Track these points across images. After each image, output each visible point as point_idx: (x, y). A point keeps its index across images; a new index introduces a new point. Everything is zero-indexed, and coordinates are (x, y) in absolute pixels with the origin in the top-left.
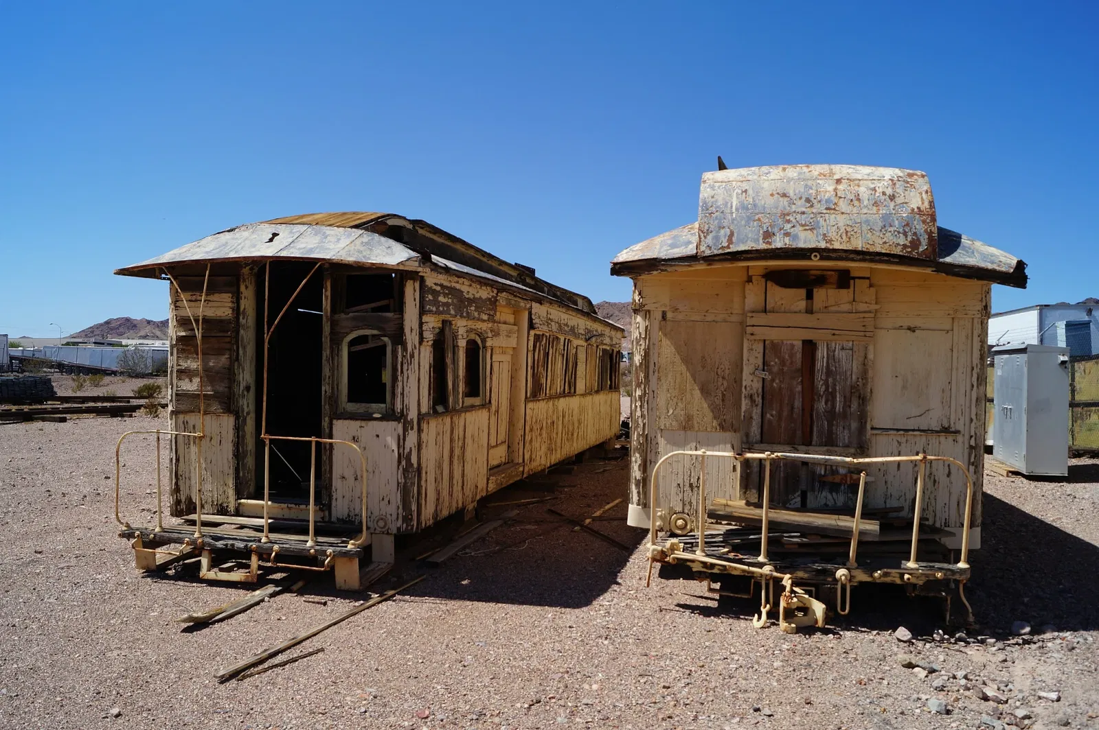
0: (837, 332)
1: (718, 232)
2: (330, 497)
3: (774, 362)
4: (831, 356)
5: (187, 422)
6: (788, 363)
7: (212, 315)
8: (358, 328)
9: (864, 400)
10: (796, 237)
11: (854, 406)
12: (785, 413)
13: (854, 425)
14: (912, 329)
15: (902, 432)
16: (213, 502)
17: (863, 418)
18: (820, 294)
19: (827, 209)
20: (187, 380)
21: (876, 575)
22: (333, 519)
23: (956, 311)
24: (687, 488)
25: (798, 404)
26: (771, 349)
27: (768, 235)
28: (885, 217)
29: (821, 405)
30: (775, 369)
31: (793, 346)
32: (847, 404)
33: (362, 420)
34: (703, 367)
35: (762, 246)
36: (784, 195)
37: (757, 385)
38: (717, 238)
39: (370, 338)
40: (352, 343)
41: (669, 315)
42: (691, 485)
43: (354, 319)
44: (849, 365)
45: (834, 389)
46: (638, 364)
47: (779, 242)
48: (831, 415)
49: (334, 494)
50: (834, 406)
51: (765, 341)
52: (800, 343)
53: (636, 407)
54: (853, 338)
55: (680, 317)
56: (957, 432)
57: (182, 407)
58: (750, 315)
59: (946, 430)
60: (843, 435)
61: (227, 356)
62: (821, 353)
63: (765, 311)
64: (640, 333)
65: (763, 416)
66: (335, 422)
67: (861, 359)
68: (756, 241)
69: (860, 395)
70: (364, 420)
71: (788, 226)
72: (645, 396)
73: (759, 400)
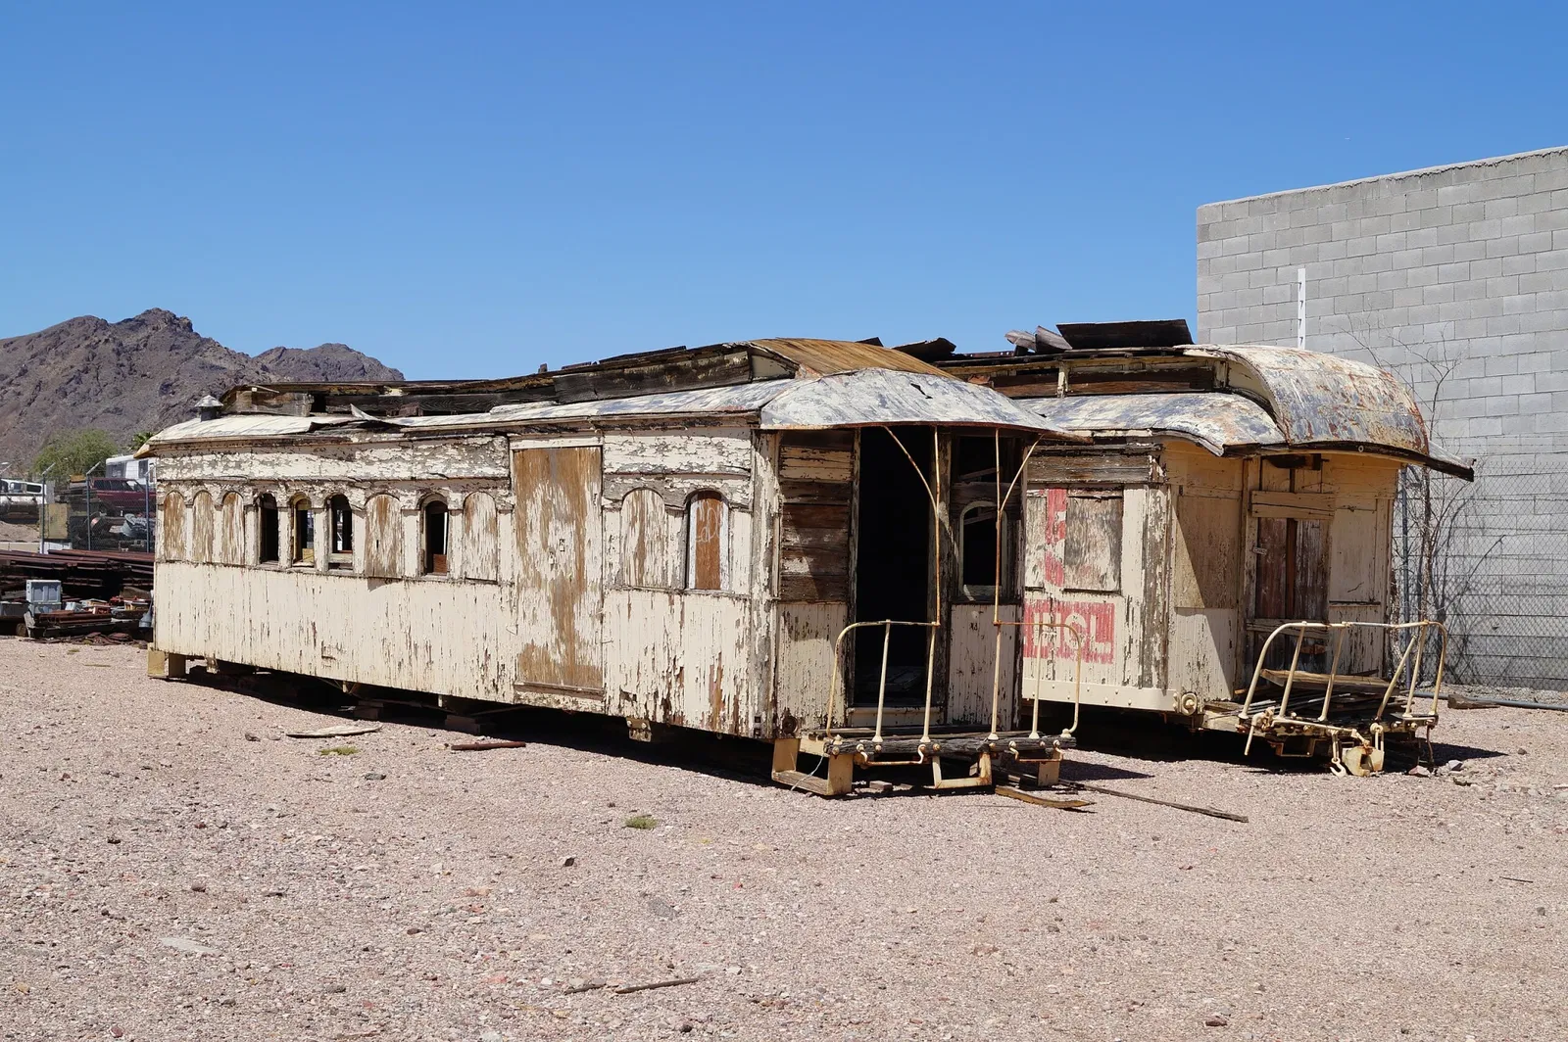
0: (1312, 511)
1: (1299, 421)
2: (947, 695)
3: (1267, 539)
4: (1305, 534)
5: (788, 614)
6: (1277, 540)
7: (828, 478)
8: (977, 499)
9: (1325, 575)
10: (1350, 431)
11: (1319, 582)
12: (1274, 589)
13: (1319, 599)
14: (1351, 509)
15: (1345, 605)
16: (816, 713)
17: (1324, 592)
18: (1299, 473)
19: (1358, 405)
20: (796, 560)
21: (1395, 725)
22: (949, 721)
23: (1380, 495)
24: (1196, 667)
25: (1283, 580)
26: (1263, 526)
27: (1333, 427)
28: (1396, 415)
29: (1299, 581)
30: (1269, 546)
31: (1280, 523)
32: (1315, 581)
33: (981, 604)
34: (1210, 543)
35: (1333, 439)
36: (1326, 389)
37: (1254, 561)
38: (1299, 427)
39: (980, 510)
40: (967, 516)
41: (1185, 490)
42: (1198, 663)
43: (975, 488)
44: (1316, 542)
45: (1307, 564)
46: (1159, 540)
47: (1344, 436)
48: (1304, 587)
49: (950, 692)
50: (1306, 582)
51: (1259, 519)
52: (1285, 521)
53: (1156, 584)
54: (1322, 517)
55: (1193, 492)
56: (1379, 603)
57: (791, 596)
58: (1254, 492)
59: (1372, 602)
60: (1312, 609)
61: (845, 530)
62: (1300, 530)
63: (1260, 489)
64: (1161, 508)
65: (1258, 591)
66: (953, 607)
67: (1325, 537)
68: (1328, 433)
69: (1323, 572)
70: (984, 604)
71: (1342, 420)
72: (1166, 574)
73: (1254, 575)
